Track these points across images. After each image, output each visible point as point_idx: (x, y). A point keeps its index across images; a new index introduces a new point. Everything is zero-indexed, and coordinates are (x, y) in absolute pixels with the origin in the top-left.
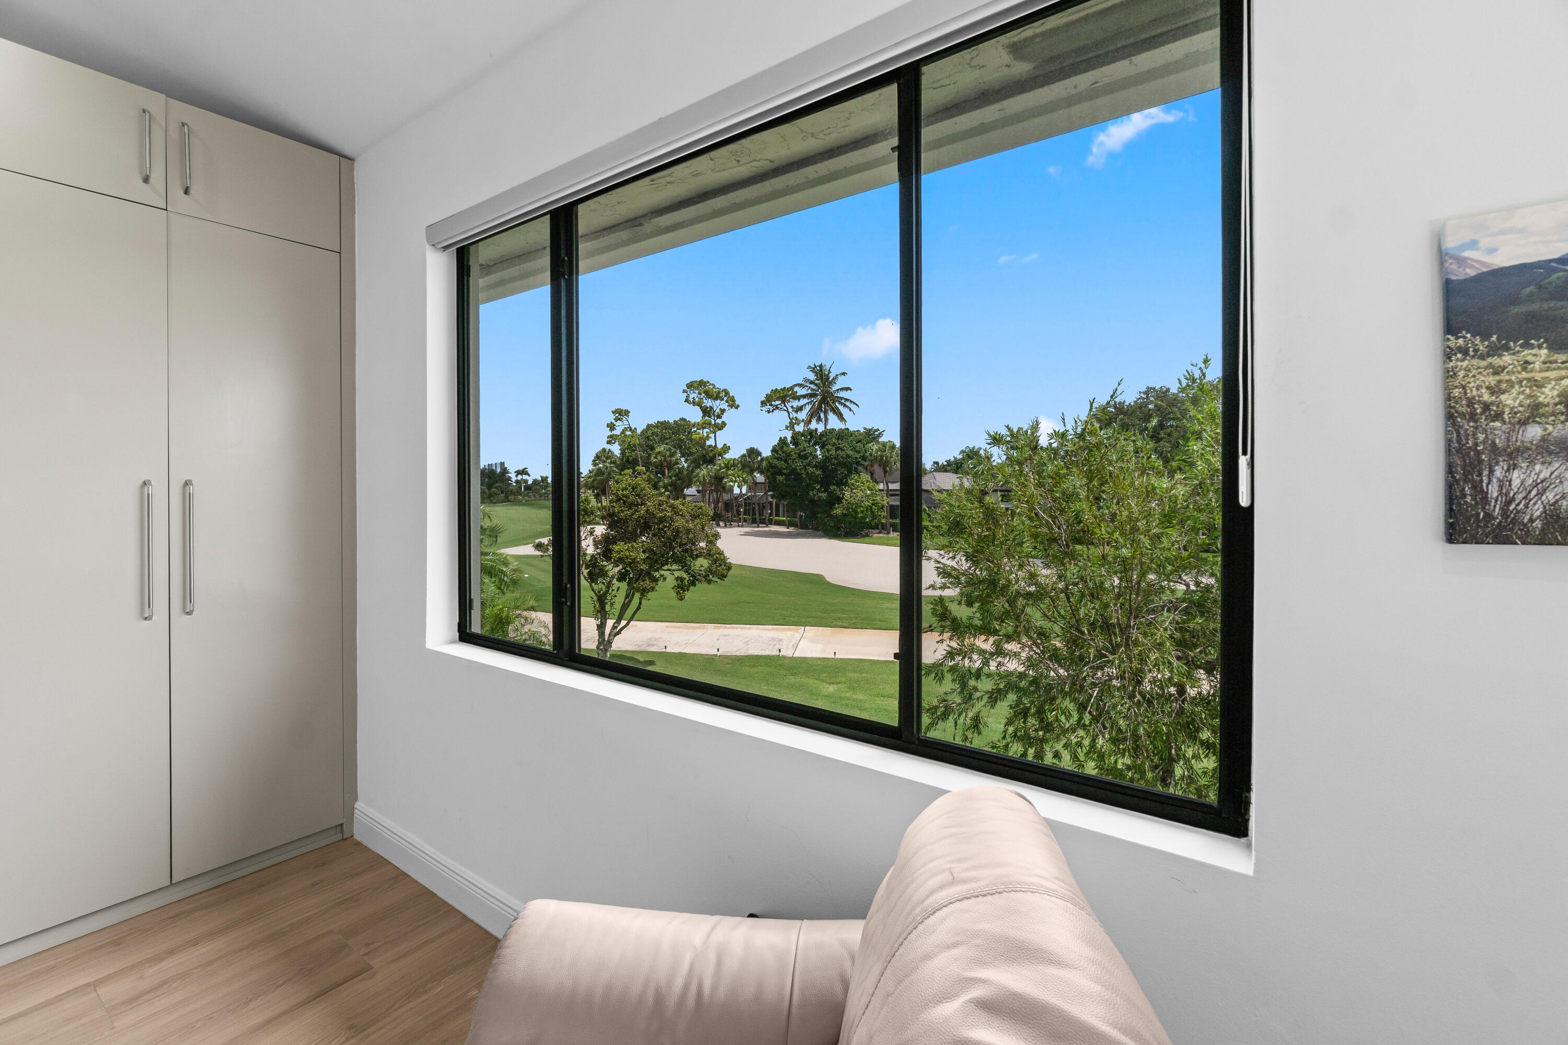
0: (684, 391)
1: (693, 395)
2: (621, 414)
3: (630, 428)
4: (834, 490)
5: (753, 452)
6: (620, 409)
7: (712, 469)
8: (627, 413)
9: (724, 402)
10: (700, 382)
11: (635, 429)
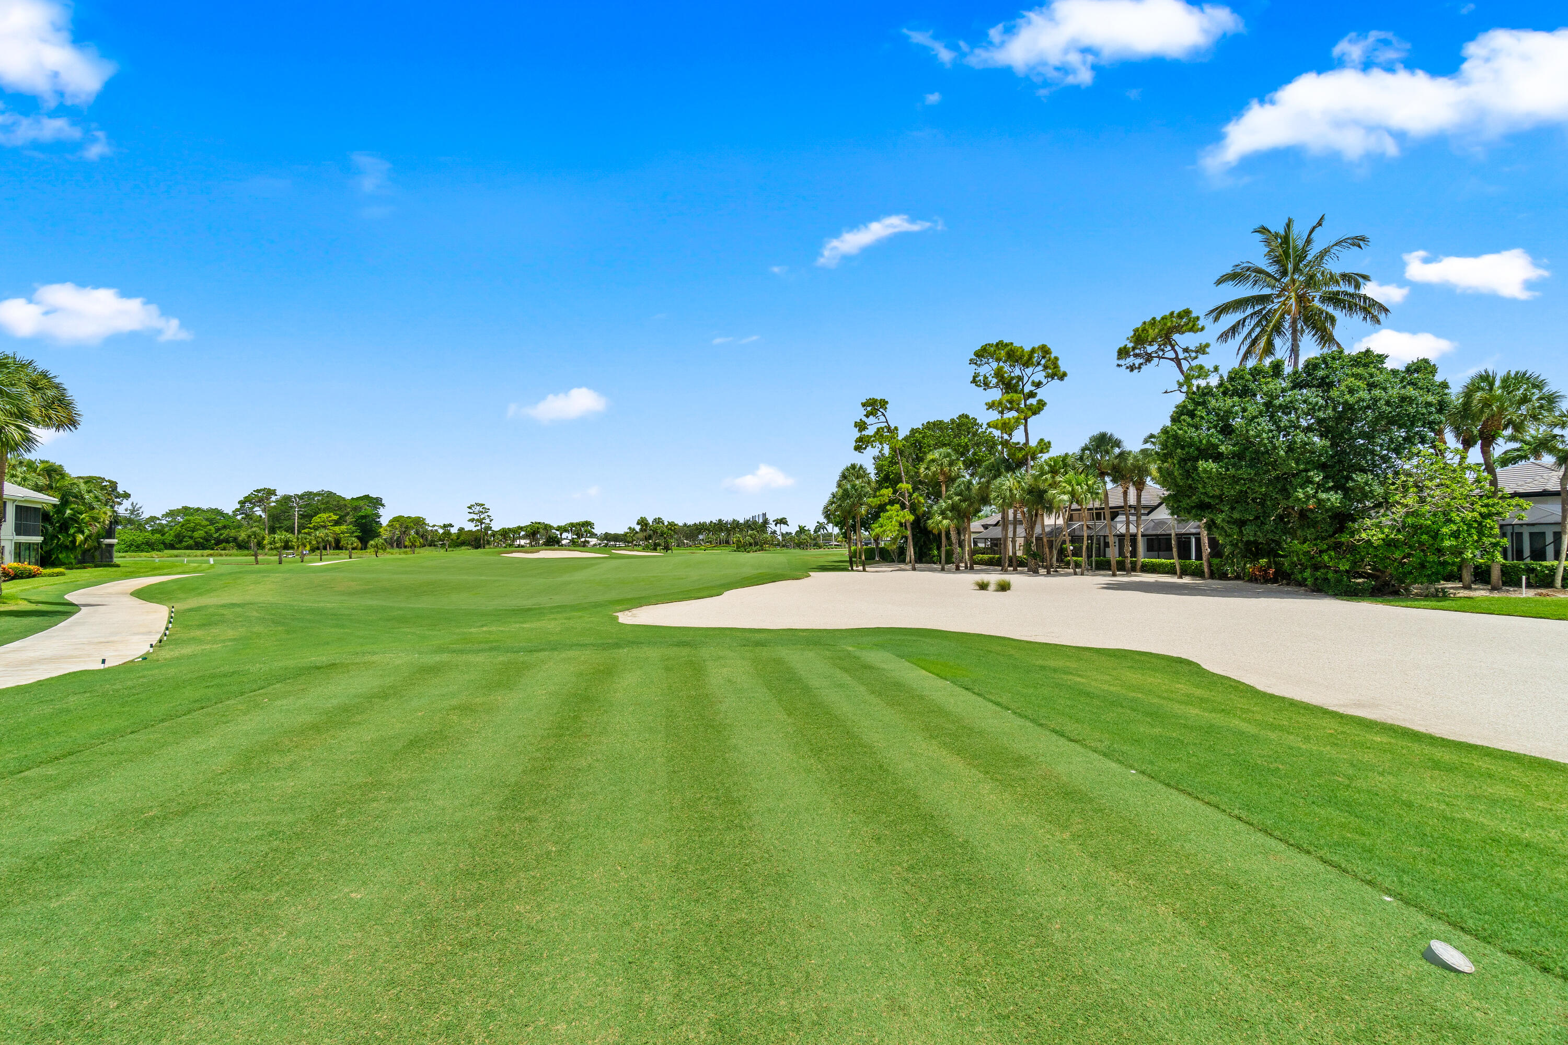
0: (972, 362)
1: (988, 369)
2: (875, 406)
3: (889, 428)
4: (1366, 483)
5: (1103, 442)
6: (873, 399)
7: (1028, 475)
8: (884, 403)
9: (1040, 368)
10: (997, 345)
11: (896, 428)
